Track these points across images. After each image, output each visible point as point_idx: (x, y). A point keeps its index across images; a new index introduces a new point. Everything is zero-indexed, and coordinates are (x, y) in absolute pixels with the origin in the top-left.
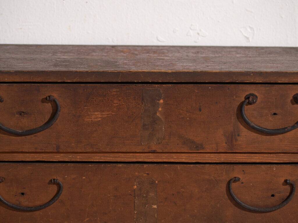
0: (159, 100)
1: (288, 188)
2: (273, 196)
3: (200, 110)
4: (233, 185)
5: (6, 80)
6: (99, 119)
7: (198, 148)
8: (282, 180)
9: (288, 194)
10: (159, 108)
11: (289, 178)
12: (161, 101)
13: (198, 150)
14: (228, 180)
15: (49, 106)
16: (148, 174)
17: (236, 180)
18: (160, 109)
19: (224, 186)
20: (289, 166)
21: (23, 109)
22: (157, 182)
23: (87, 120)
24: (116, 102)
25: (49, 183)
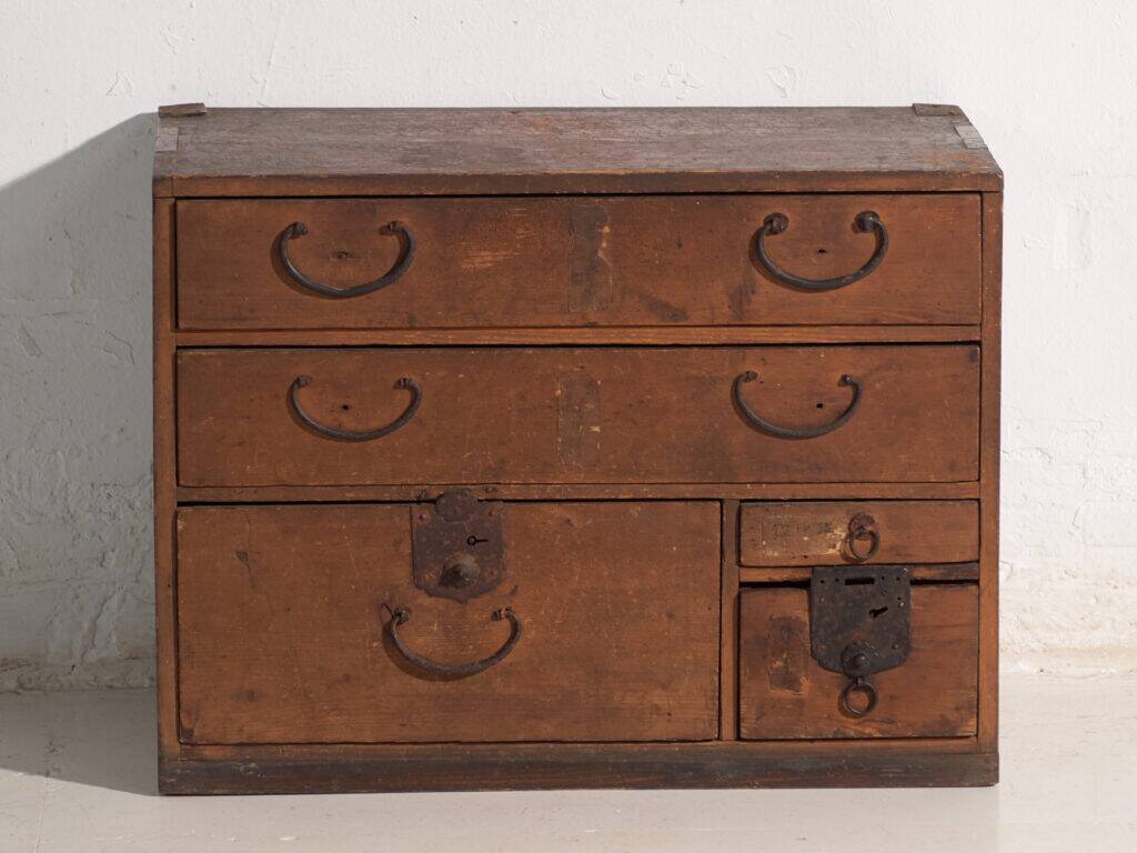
0: (602, 227)
1: (848, 390)
2: (820, 406)
3: (680, 246)
4: (745, 387)
5: (312, 192)
6: (489, 265)
7: (676, 317)
8: (837, 376)
9: (849, 403)
10: (602, 242)
11: (851, 372)
12: (606, 229)
13: (676, 321)
14: (734, 376)
15: (393, 242)
16: (582, 367)
17: (750, 377)
18: (604, 245)
19: (726, 389)
20: (849, 349)
21: (345, 248)
22: (599, 382)
23: (466, 266)
24: (520, 231)
25: (395, 387)
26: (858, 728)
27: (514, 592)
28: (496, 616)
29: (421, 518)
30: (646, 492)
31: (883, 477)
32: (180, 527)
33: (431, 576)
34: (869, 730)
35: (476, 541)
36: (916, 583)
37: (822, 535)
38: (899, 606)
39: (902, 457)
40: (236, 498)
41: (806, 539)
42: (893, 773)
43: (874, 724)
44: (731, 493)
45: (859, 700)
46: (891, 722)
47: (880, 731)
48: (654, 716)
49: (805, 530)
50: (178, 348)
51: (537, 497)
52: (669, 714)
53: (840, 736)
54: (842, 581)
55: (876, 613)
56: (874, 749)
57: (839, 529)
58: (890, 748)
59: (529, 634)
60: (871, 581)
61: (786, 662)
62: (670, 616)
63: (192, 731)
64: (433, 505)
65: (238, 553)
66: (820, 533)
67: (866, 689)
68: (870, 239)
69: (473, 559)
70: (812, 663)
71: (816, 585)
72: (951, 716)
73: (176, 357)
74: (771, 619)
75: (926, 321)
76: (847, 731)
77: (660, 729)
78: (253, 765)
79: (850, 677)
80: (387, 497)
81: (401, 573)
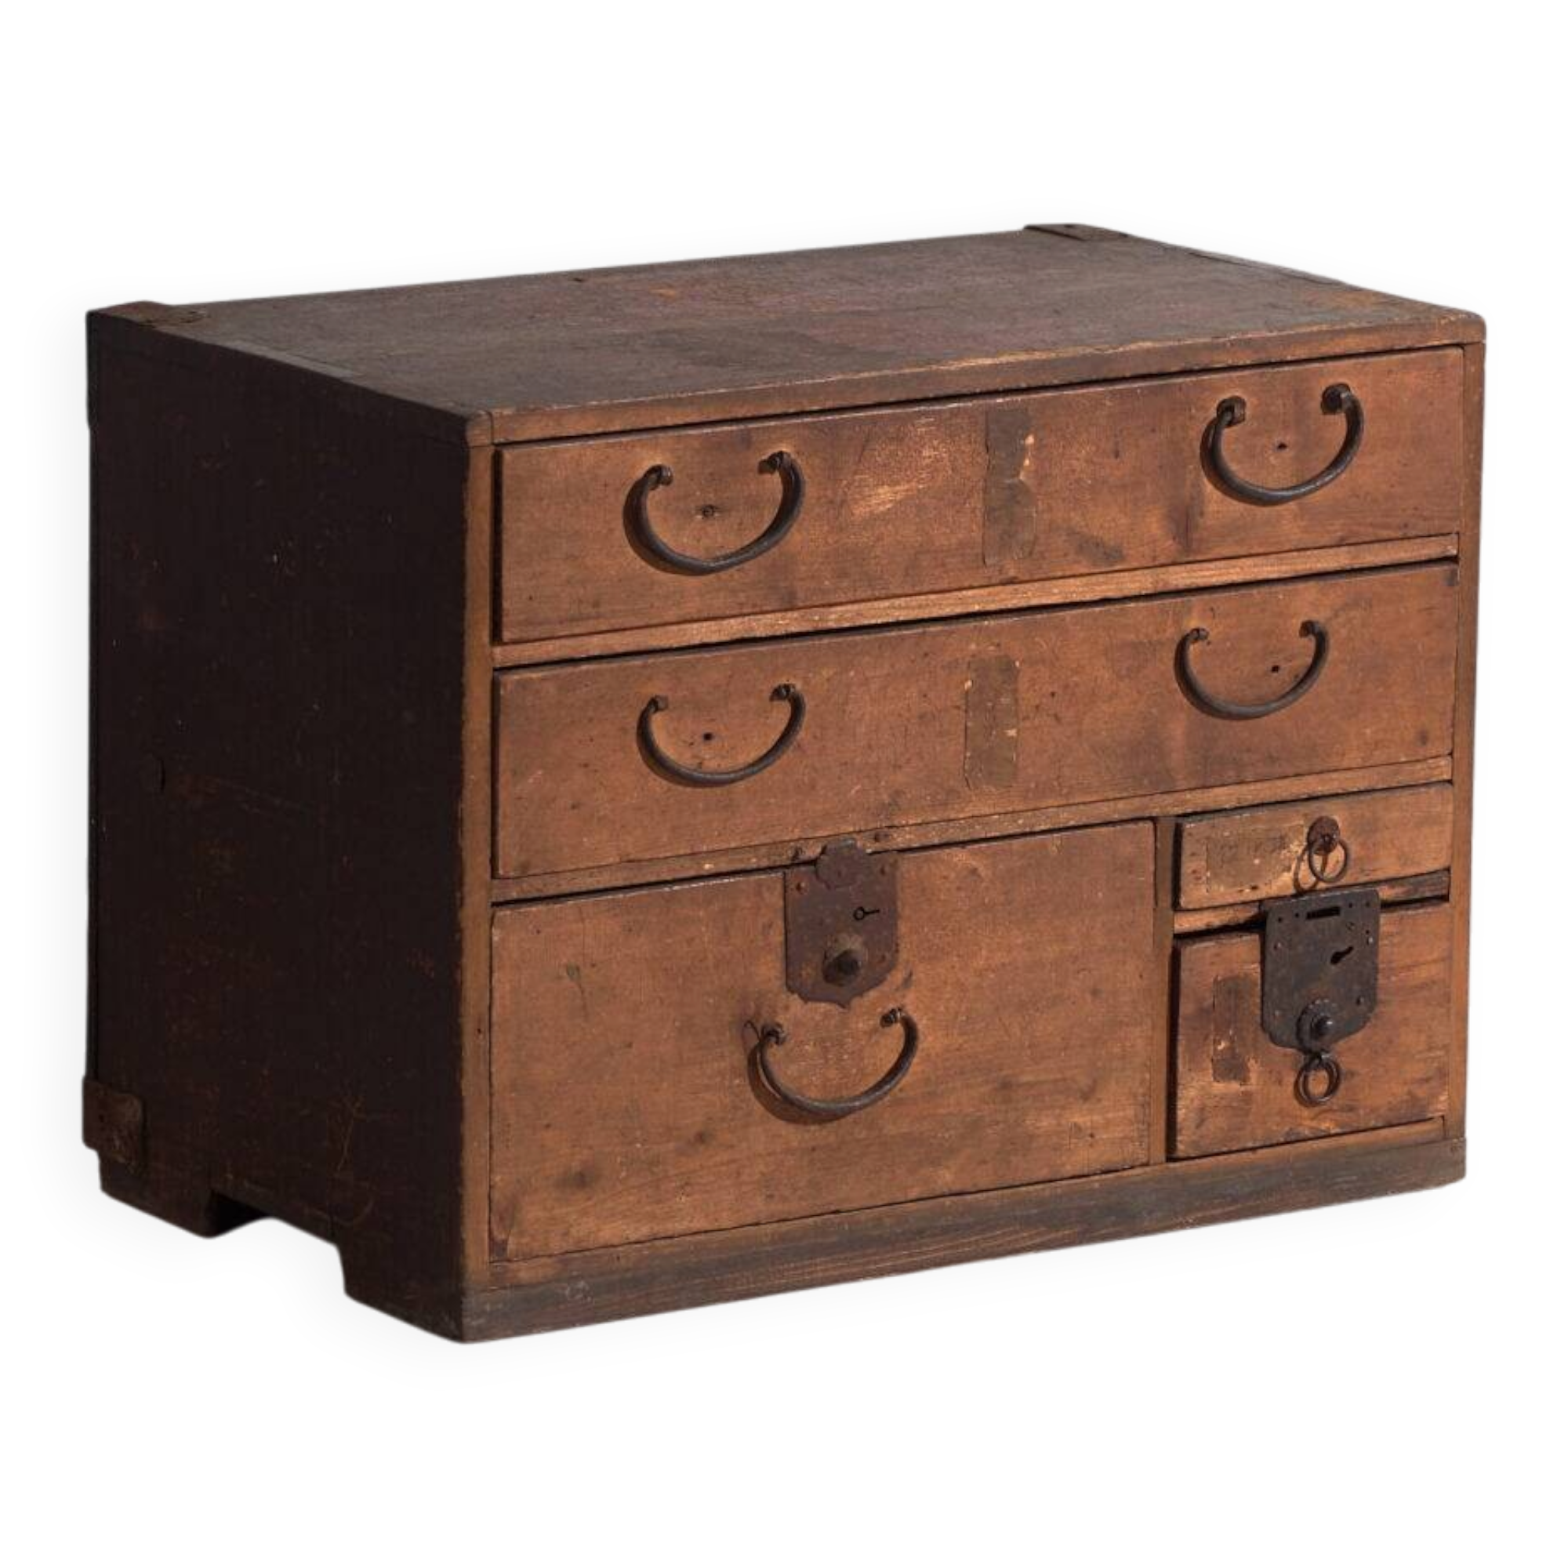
0: (1025, 437)
1: (1310, 643)
2: (1275, 669)
3: (1117, 455)
4: (1193, 649)
5: (669, 421)
6: (889, 506)
7: (1110, 557)
8: (1297, 623)
9: (1309, 660)
10: (1023, 459)
11: (1314, 616)
12: (1030, 440)
13: (1112, 565)
14: (1178, 639)
15: (774, 481)
16: (998, 645)
17: (1197, 635)
18: (1027, 462)
19: (1169, 656)
20: (1312, 584)
21: (711, 499)
22: (1017, 664)
23: (860, 511)
24: (926, 453)
25: (772, 699)
26: (1314, 1124)
27: (907, 982)
28: (887, 1020)
29: (799, 887)
30: (1067, 817)
31: (1345, 764)
32: (495, 939)
33: (810, 972)
34: (1326, 1125)
35: (866, 913)
36: (1388, 906)
37: (1275, 855)
38: (1368, 942)
39: (1368, 731)
40: (566, 888)
41: (1257, 861)
42: (1346, 1182)
43: (1330, 1115)
44: (1167, 805)
45: (1318, 1083)
46: (1351, 1109)
47: (1338, 1125)
48: (1073, 1141)
49: (1256, 850)
50: (495, 670)
51: (936, 841)
52: (1092, 1136)
53: (1293, 1138)
54: (1303, 915)
55: (1336, 958)
56: (1326, 1151)
57: (1296, 843)
58: (1344, 1147)
59: (926, 1042)
60: (1334, 911)
61: (1232, 1041)
62: (1095, 993)
63: (505, 1242)
64: (812, 868)
65: (568, 968)
66: (1273, 851)
67: (1327, 1067)
68: (1339, 423)
69: (860, 939)
70: (1263, 1038)
71: (1272, 926)
72: (1421, 1092)
73: (495, 686)
74: (1215, 981)
75: (1400, 534)
76: (1300, 1129)
77: (1082, 1158)
78: (581, 1284)
79: (1306, 1051)
80: (753, 863)
81: (768, 971)
